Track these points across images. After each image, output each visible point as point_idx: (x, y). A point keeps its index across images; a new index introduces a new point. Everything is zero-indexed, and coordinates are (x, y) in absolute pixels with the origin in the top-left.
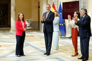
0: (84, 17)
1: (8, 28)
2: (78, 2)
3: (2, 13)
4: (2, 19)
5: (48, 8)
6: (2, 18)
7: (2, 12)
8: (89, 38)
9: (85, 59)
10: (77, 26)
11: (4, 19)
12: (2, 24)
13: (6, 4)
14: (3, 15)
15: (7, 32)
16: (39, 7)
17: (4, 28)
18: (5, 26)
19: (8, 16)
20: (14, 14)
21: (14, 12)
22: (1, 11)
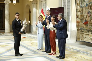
0: (61, 20)
1: (3, 31)
2: (63, 8)
5: (47, 13)
8: (66, 39)
9: (62, 57)
10: (55, 29)
13: (1, 10)
16: (30, 12)
19: (3, 20)
20: (8, 18)
21: (8, 16)
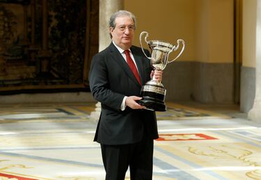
3: (55, 23)
4: (54, 51)
6: (57, 48)
7: (56, 17)
11: (67, 51)
12: (53, 78)
14: (58, 33)
15: (78, 114)
17: (64, 96)
18: (71, 86)
19: (84, 36)
22: (53, 13)
